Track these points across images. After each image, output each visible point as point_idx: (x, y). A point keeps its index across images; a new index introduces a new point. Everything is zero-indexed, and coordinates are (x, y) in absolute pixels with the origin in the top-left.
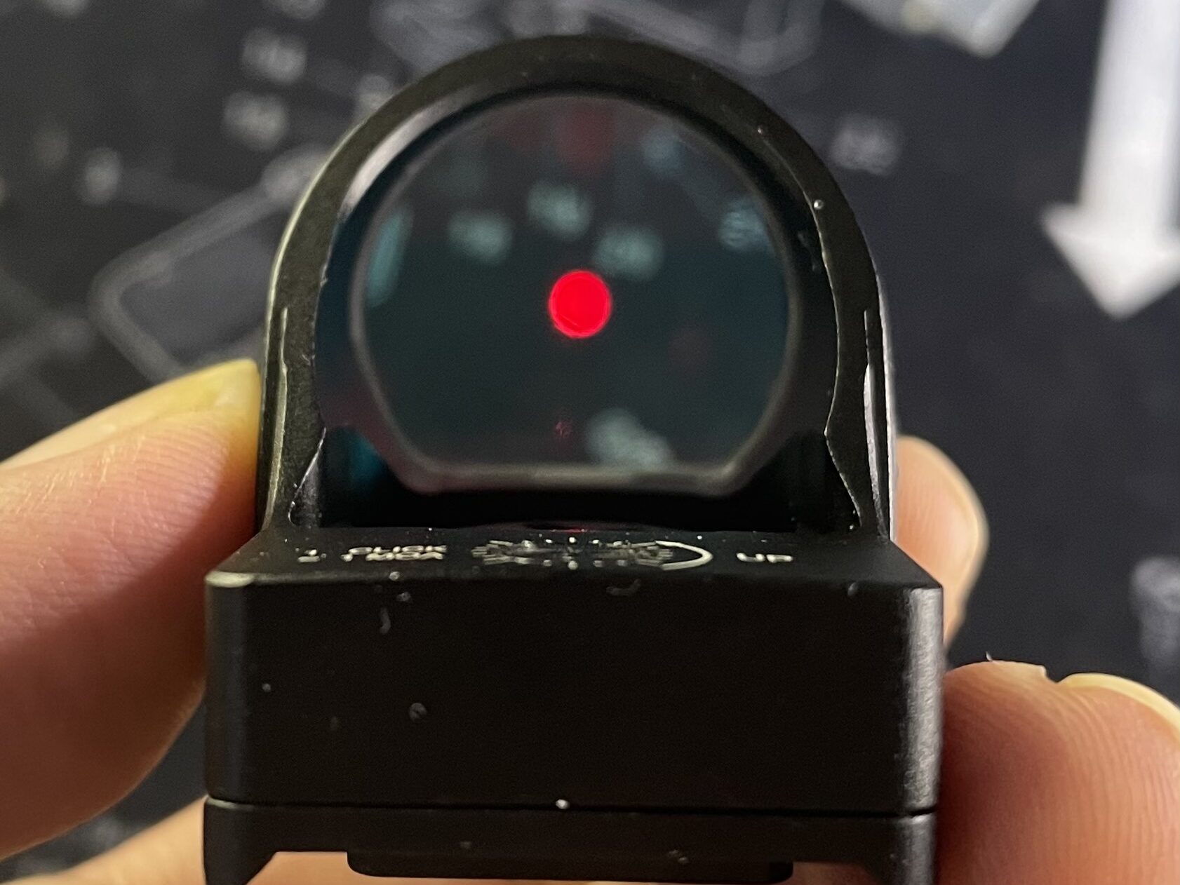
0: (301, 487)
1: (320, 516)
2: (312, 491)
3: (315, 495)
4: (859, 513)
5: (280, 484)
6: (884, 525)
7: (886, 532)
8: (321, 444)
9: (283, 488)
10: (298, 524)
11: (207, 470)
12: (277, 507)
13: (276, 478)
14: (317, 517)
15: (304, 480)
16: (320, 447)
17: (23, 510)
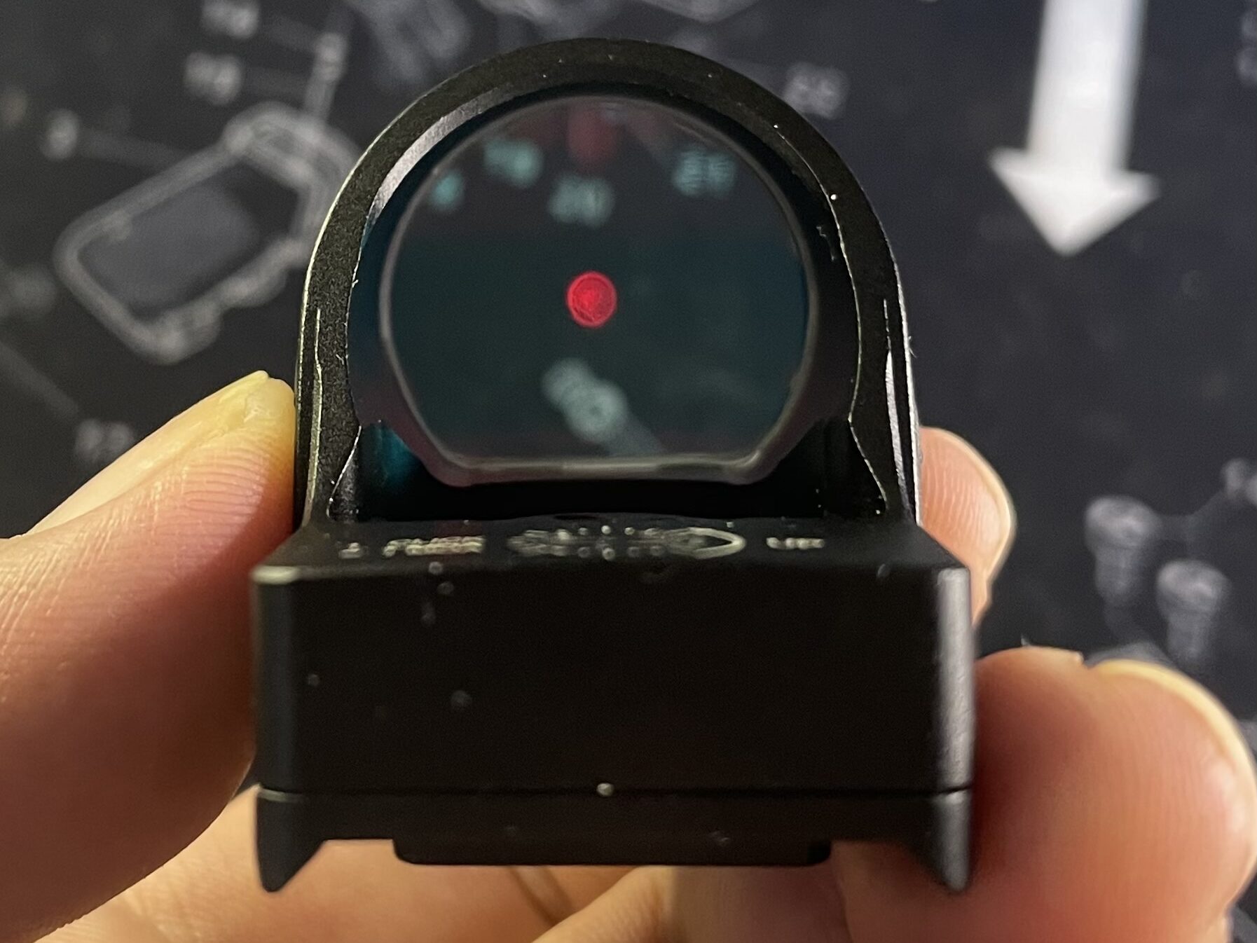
0: (338, 484)
1: (357, 511)
2: (349, 488)
3: (351, 491)
4: (885, 499)
5: (318, 482)
6: (911, 510)
7: (912, 516)
8: (356, 441)
9: (321, 486)
10: (335, 519)
11: (255, 487)
12: (316, 505)
13: (313, 475)
14: (354, 511)
15: (341, 476)
16: (355, 444)
17: (86, 563)
